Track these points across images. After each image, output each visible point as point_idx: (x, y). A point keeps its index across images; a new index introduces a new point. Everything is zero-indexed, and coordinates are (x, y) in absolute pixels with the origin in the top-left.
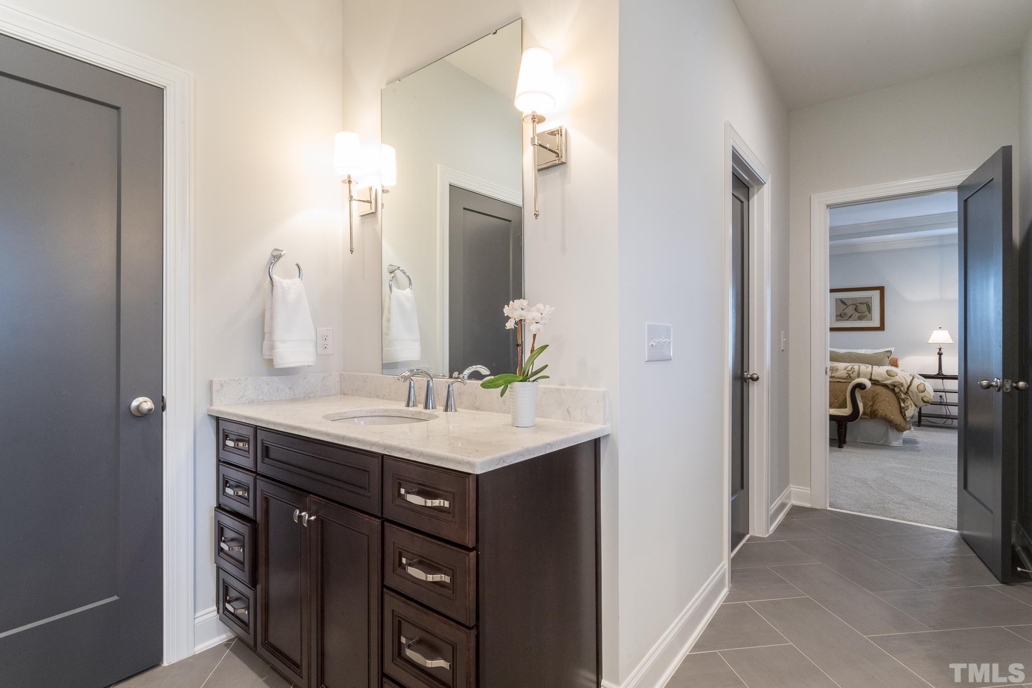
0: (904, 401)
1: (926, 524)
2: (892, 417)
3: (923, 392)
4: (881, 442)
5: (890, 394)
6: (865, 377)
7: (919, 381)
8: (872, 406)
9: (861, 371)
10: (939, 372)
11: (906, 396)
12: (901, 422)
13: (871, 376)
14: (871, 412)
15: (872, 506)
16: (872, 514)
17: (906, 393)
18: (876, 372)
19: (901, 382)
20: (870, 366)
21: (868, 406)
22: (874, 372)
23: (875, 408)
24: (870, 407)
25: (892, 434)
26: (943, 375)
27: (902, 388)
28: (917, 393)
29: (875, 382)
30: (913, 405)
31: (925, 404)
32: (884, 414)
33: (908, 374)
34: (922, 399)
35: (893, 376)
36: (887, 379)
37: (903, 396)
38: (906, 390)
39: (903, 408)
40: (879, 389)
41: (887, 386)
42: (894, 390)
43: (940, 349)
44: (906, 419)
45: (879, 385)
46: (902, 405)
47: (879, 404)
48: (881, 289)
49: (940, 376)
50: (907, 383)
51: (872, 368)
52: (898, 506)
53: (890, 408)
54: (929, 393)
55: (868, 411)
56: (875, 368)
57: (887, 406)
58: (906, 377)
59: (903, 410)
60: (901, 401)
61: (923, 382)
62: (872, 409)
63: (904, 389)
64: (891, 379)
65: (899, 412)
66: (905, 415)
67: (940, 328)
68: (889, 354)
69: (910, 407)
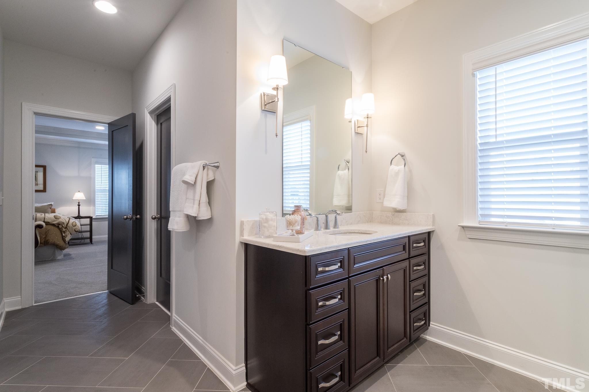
0: (64, 232)
1: (92, 293)
2: (58, 242)
3: (75, 226)
4: (51, 259)
5: (56, 229)
6: (40, 220)
7: (73, 220)
8: (45, 238)
9: (37, 217)
10: (78, 215)
11: (65, 230)
12: (63, 245)
13: (44, 220)
14: (44, 242)
15: (61, 294)
16: (63, 298)
17: (66, 228)
18: (48, 217)
19: (63, 221)
20: (43, 214)
21: (43, 238)
22: (46, 217)
23: (47, 239)
24: (44, 238)
25: (57, 252)
26: (80, 216)
27: (63, 225)
28: (72, 227)
29: (47, 223)
30: (70, 234)
31: (76, 233)
32: (53, 241)
33: (66, 217)
34: (75, 230)
35: (58, 219)
36: (54, 221)
37: (64, 230)
38: (66, 226)
39: (64, 236)
40: (50, 227)
41: (55, 225)
42: (59, 227)
43: (79, 203)
44: (66, 242)
45: (50, 225)
46: (64, 235)
47: (50, 236)
48: (44, 167)
49: (79, 217)
50: (66, 222)
51: (45, 215)
52: (75, 289)
53: (57, 237)
54: (78, 226)
55: (43, 241)
56: (47, 215)
57: (55, 237)
58: (66, 219)
59: (64, 238)
60: (63, 232)
61: (75, 221)
62: (45, 239)
63: (65, 225)
64: (57, 221)
65: (62, 239)
66: (65, 240)
67: (79, 191)
68: (50, 206)
69: (68, 235)
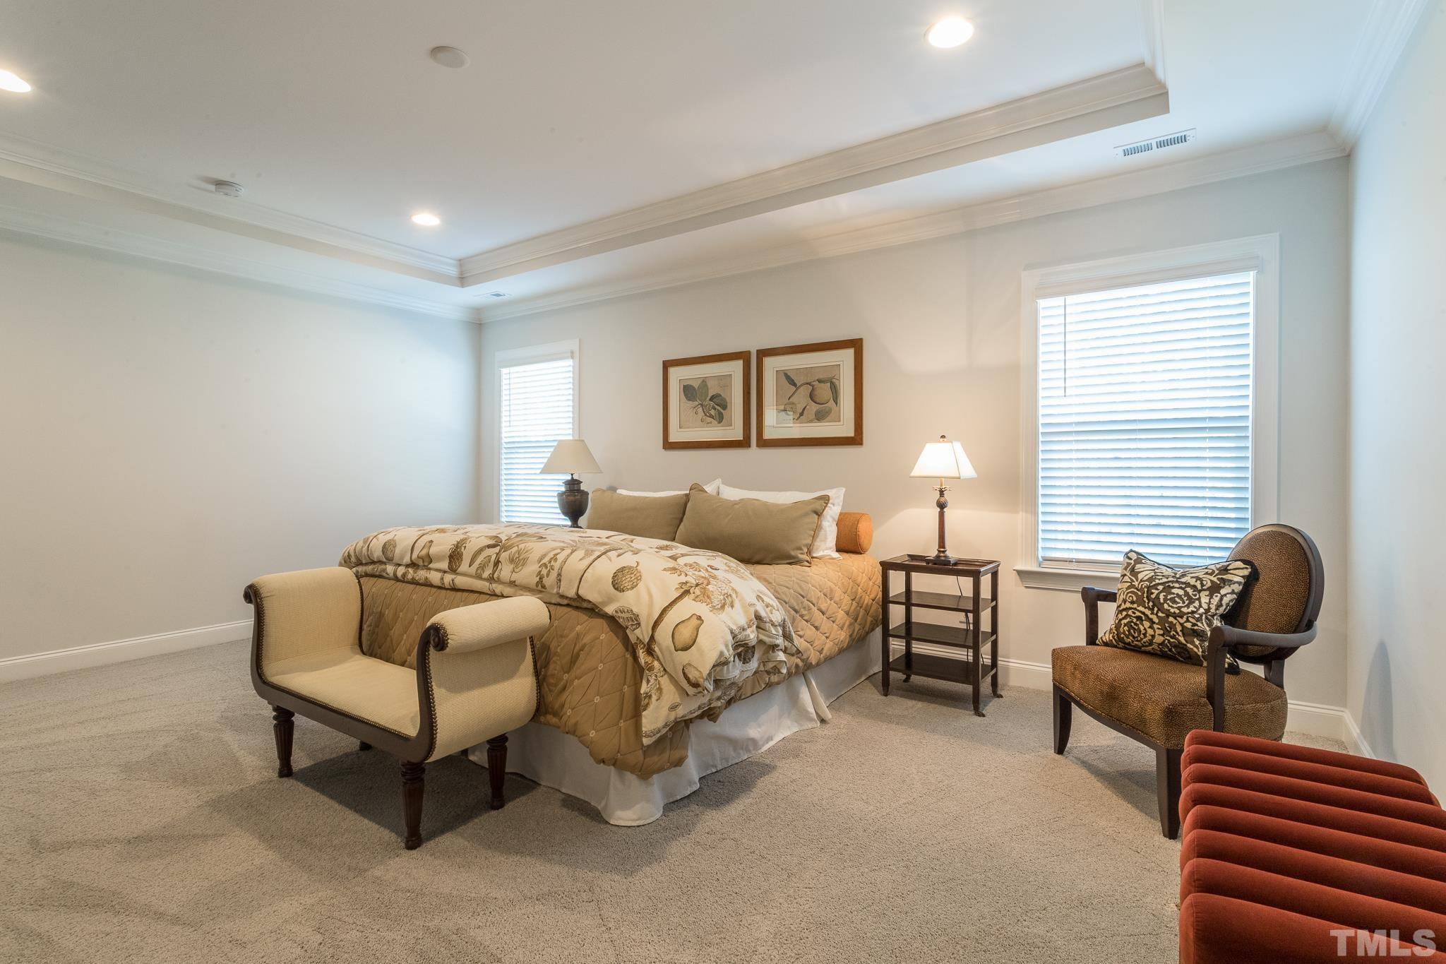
3: (686, 648)
10: (940, 552)
19: (635, 610)
28: (670, 651)
35: (624, 591)
41: (617, 621)
43: (942, 493)
45: (601, 616)
48: (856, 345)
63: (644, 634)
64: (617, 600)
67: (943, 437)
